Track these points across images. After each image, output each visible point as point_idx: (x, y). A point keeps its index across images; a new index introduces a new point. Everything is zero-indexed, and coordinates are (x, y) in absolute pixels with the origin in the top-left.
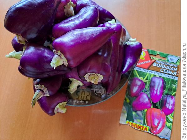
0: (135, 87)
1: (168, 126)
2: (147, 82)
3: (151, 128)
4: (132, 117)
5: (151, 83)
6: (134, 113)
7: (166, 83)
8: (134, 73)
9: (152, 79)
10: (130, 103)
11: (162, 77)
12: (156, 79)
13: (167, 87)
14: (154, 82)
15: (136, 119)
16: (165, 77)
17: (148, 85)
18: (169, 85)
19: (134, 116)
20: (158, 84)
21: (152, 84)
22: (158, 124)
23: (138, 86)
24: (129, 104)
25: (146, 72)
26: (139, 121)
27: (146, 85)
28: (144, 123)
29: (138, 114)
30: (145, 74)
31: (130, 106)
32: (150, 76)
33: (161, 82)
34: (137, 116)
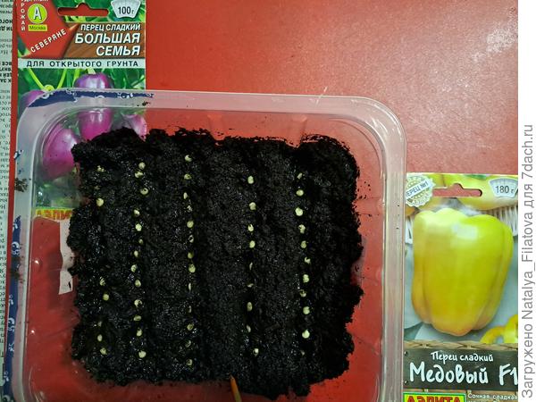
7: (114, 85)
8: (29, 80)
11: (103, 70)
12: (89, 80)
16: (111, 67)
30: (58, 73)
32: (73, 76)
33: (102, 85)
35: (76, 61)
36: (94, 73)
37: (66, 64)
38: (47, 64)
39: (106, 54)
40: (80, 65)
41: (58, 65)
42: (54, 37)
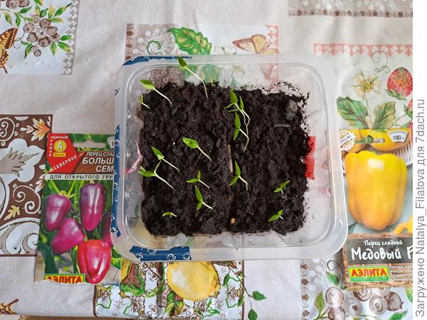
0: (54, 212)
1: (114, 263)
2: (74, 197)
3: (88, 275)
4: (54, 265)
5: (80, 198)
6: (56, 259)
7: (106, 191)
8: (50, 187)
9: (82, 190)
10: (48, 243)
11: (99, 181)
12: (90, 187)
14: (87, 195)
15: (60, 267)
16: (105, 179)
17: (76, 202)
19: (56, 263)
20: (94, 197)
21: (84, 199)
22: (99, 265)
23: (60, 207)
24: (46, 246)
25: (71, 179)
26: (66, 268)
27: (73, 203)
28: (76, 270)
29: (63, 259)
30: (70, 183)
31: (49, 248)
32: (79, 184)
33: (99, 190)
34: (63, 262)
35: (82, 175)
36: (94, 183)
37: (76, 177)
38: (63, 177)
39: (103, 171)
40: (85, 177)
41: (70, 178)
42: (69, 160)
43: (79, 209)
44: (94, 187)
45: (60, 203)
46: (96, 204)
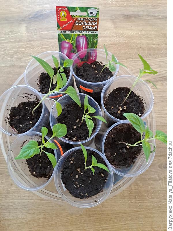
0: (65, 50)
2: (73, 43)
5: (76, 43)
7: (88, 40)
8: (61, 37)
9: (76, 39)
11: (85, 34)
12: (80, 38)
13: (90, 43)
14: (79, 41)
16: (87, 33)
17: (75, 45)
18: (91, 41)
20: (82, 42)
21: (78, 43)
23: (67, 48)
25: (71, 33)
27: (73, 46)
30: (71, 35)
32: (75, 36)
33: (85, 39)
35: (76, 31)
36: (82, 35)
37: (73, 32)
38: (67, 32)
39: (86, 29)
42: (69, 23)
43: (76, 48)
44: (82, 38)
45: (67, 45)
46: (84, 46)
